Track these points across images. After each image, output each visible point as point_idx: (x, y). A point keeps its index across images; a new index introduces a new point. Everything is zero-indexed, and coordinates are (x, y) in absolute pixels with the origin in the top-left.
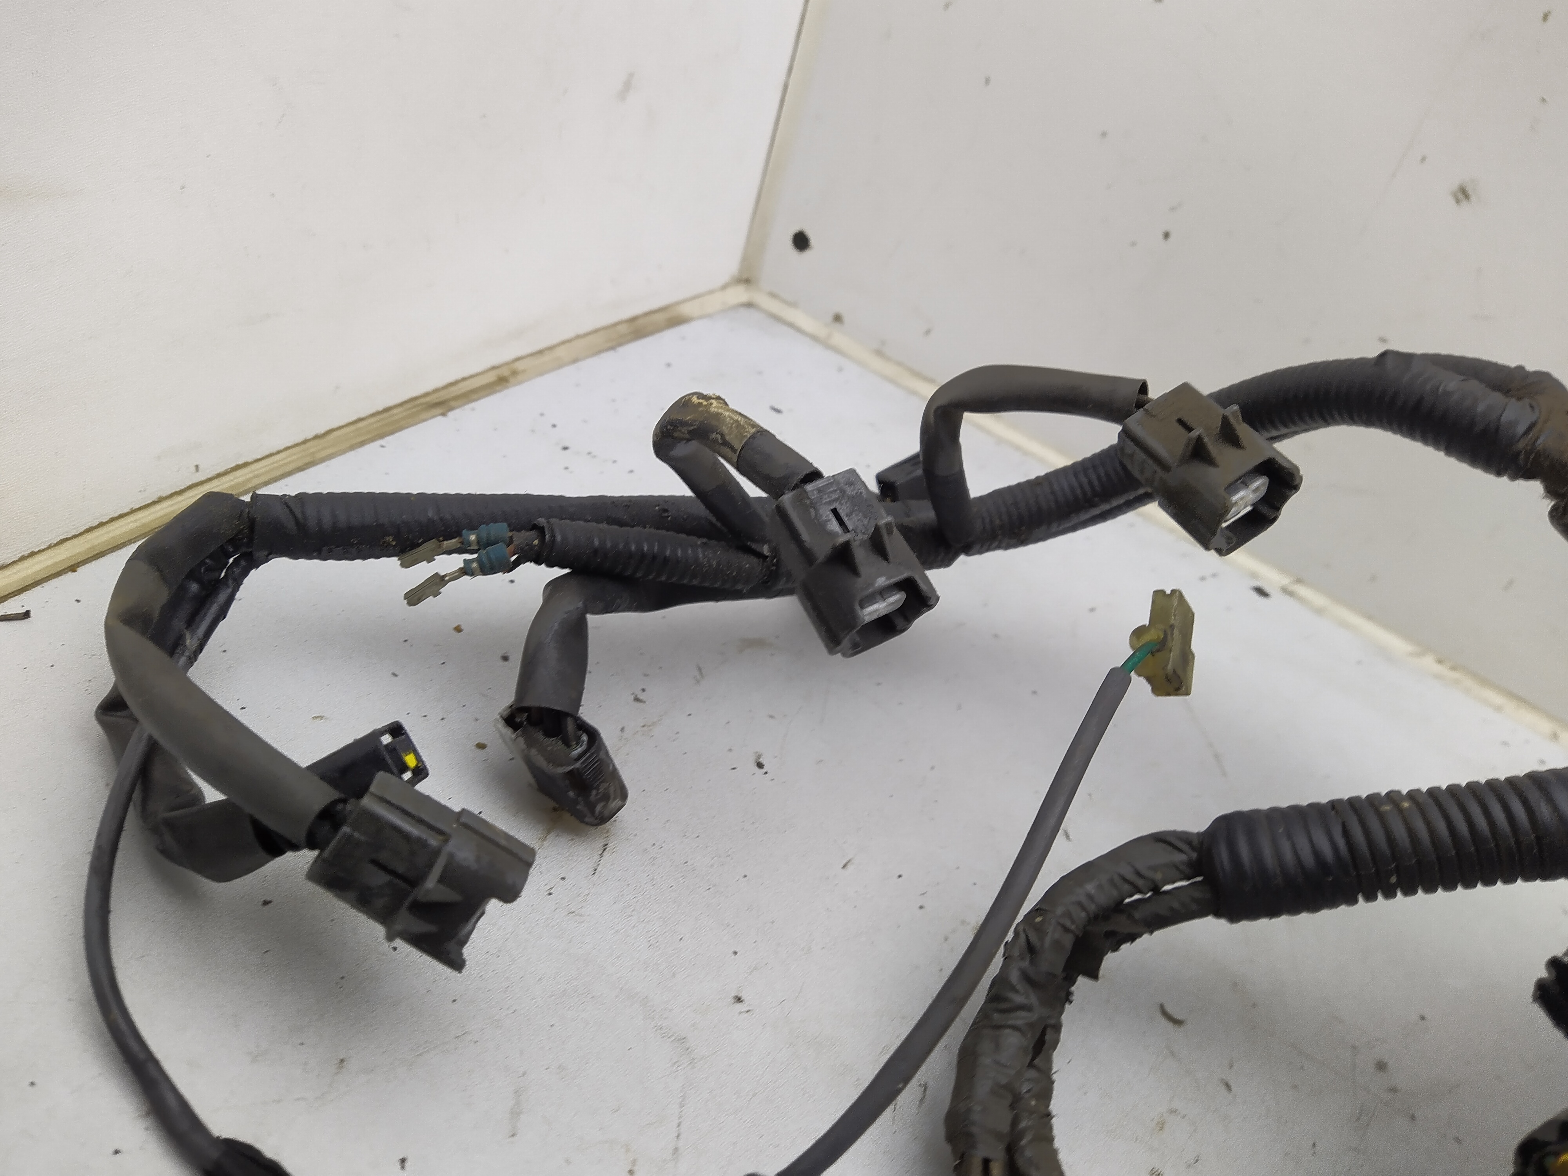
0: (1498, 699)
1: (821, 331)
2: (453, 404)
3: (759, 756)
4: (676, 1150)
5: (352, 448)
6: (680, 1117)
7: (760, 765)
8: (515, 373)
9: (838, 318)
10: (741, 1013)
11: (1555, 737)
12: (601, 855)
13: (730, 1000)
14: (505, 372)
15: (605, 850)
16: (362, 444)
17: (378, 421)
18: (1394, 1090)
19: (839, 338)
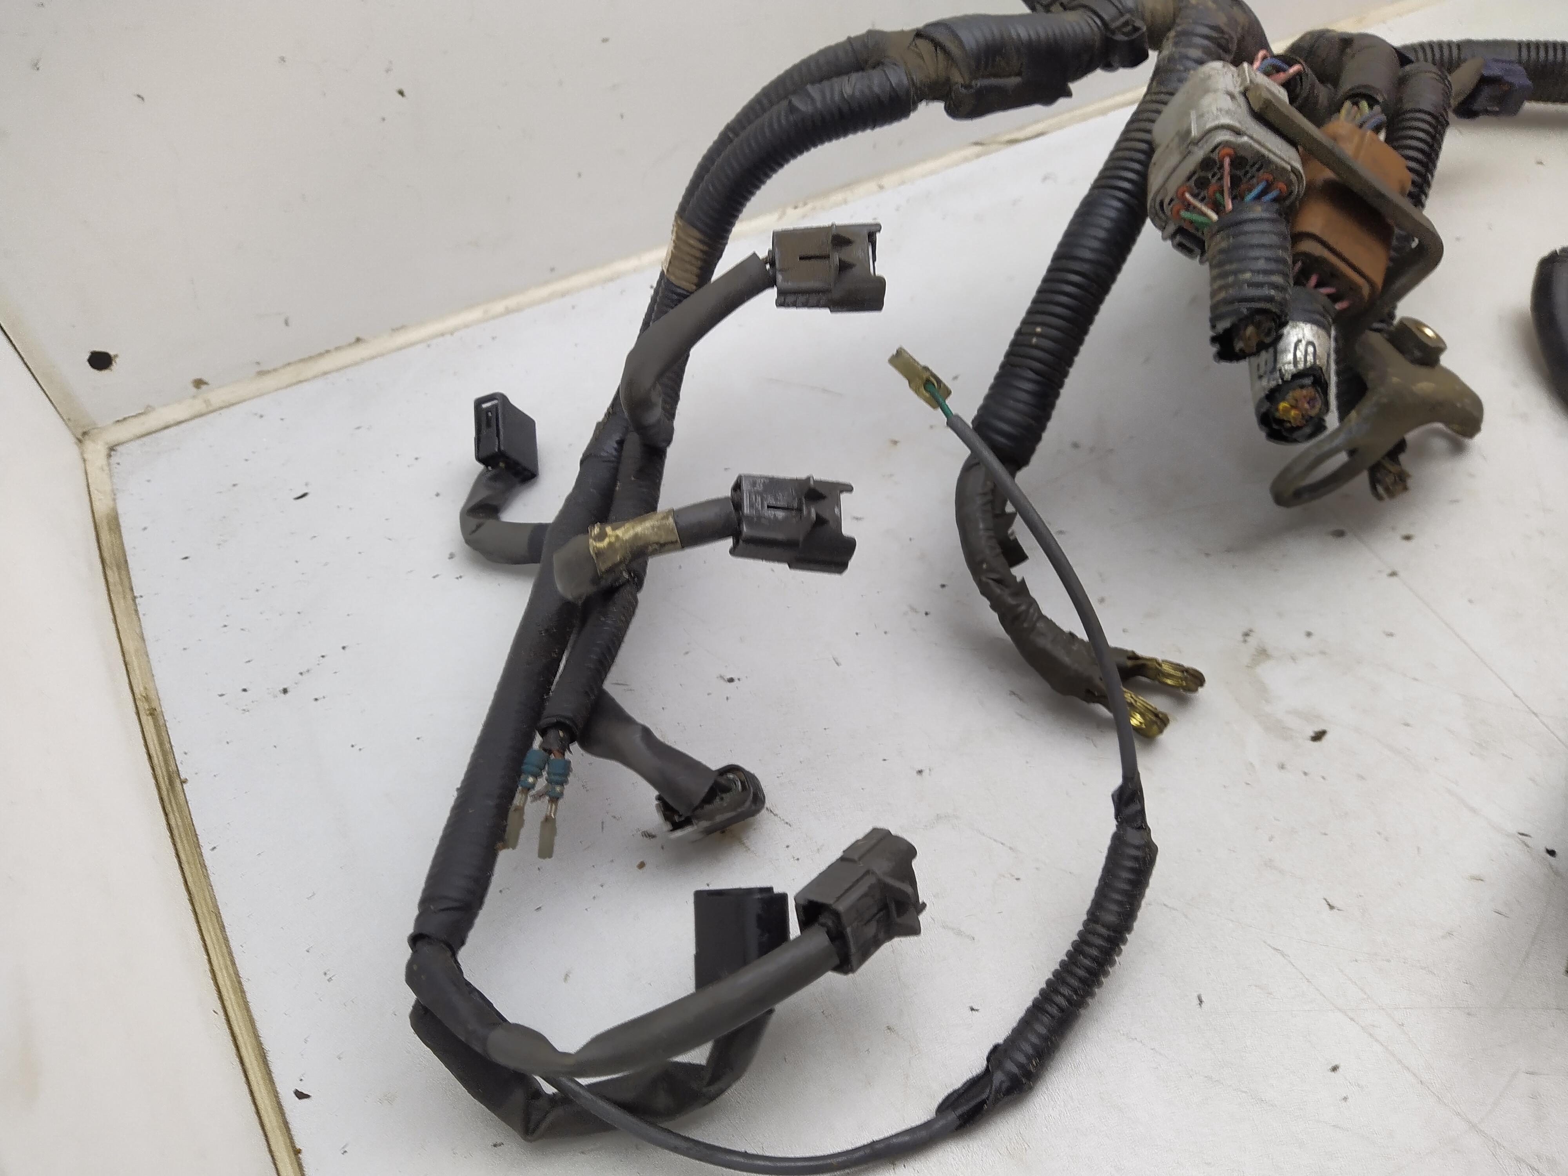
0: (838, 197)
1: (199, 405)
2: (172, 768)
3: (722, 677)
4: (1011, 848)
5: (207, 877)
6: (990, 838)
7: (731, 680)
8: (147, 698)
9: (199, 383)
10: (930, 775)
11: (881, 187)
12: (776, 815)
13: (919, 777)
14: (143, 706)
15: (771, 811)
16: (204, 866)
17: (182, 842)
18: (1092, 450)
19: (216, 396)
